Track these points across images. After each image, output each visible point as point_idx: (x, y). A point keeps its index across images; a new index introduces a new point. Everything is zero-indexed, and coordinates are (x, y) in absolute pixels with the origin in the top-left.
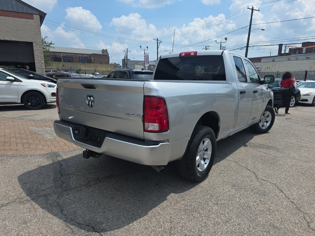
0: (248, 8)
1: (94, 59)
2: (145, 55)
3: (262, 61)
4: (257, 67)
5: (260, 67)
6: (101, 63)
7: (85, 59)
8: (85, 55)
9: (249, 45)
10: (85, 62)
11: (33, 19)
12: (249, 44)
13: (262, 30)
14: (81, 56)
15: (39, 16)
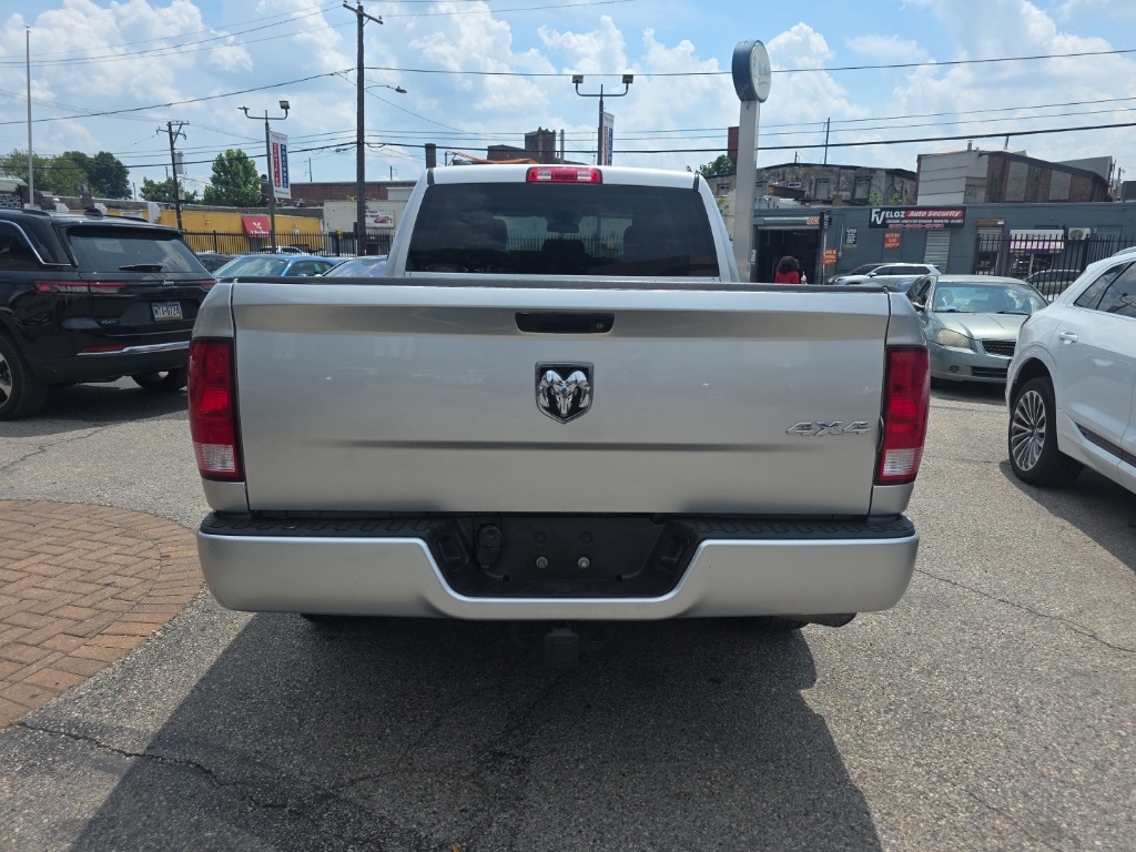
0: (345, 5)
3: (391, 196)
4: (381, 215)
5: (390, 217)
9: (366, 140)
12: (366, 134)
13: (399, 90)
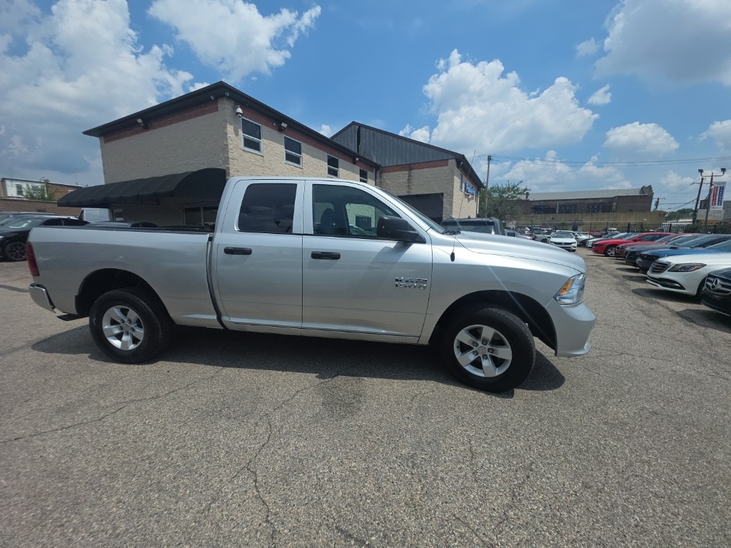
1: (616, 206)
2: (713, 187)
6: (631, 211)
7: (598, 207)
8: (601, 200)
10: (598, 211)
11: (447, 165)
14: (591, 202)
15: (454, 161)
